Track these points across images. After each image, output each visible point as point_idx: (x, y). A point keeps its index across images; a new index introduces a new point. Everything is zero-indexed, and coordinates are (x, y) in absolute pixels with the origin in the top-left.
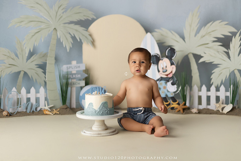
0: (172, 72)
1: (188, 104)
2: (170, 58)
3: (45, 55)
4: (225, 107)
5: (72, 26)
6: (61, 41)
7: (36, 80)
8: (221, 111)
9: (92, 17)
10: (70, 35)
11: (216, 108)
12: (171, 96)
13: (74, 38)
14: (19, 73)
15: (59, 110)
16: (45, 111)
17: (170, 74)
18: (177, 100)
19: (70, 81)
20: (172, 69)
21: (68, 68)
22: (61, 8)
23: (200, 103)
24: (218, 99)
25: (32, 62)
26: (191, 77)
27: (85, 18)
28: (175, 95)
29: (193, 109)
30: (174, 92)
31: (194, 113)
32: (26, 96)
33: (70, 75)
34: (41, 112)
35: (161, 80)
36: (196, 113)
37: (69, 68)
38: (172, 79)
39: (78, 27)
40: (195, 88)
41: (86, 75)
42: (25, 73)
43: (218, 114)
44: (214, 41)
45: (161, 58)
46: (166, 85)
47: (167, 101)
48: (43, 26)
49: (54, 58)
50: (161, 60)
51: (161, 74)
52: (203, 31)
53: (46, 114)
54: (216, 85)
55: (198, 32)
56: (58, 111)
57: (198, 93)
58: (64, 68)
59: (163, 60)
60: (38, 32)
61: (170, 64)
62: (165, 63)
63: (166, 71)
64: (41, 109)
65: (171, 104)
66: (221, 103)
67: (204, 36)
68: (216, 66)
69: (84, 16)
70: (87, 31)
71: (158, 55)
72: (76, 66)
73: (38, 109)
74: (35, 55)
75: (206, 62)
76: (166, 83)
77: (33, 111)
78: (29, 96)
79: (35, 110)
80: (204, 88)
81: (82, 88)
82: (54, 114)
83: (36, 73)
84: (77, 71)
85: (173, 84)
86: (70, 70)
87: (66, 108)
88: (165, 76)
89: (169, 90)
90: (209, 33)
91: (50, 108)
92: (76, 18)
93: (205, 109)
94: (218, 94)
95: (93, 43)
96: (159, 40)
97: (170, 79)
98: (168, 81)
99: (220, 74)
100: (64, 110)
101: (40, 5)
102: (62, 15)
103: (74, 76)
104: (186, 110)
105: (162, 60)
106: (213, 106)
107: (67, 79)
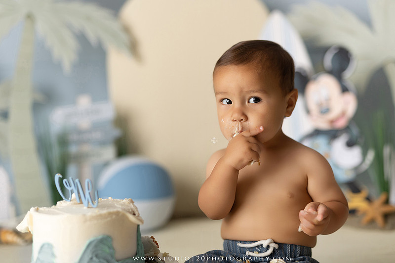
0: (343, 114)
2: (338, 73)
17: (339, 118)
19: (73, 149)
20: (345, 105)
41: (116, 133)
45: (311, 75)
85: (350, 144)
89: (340, 163)
107: (65, 143)
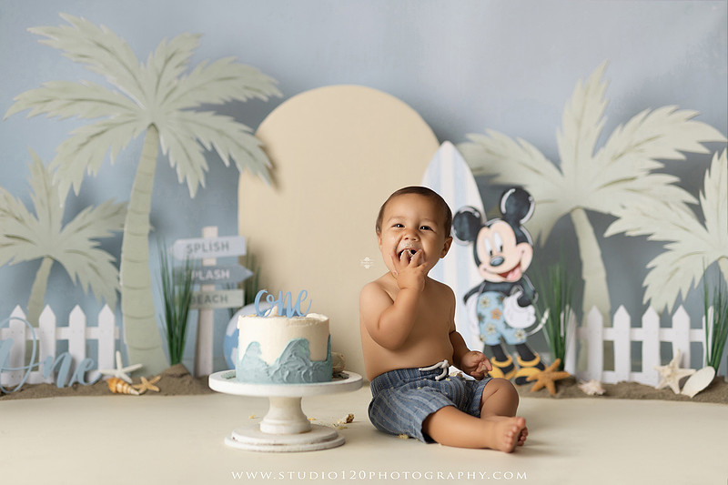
0: (519, 265)
1: (570, 368)
2: (514, 220)
3: (120, 211)
4: (689, 377)
5: (208, 117)
6: (172, 165)
7: (90, 287)
8: (677, 391)
9: (269, 95)
10: (198, 147)
11: (662, 381)
12: (518, 340)
13: (211, 156)
14: (37, 263)
15: (160, 380)
16: (115, 382)
17: (513, 270)
18: (536, 354)
19: (196, 289)
20: (520, 256)
21: (191, 250)
22: (175, 61)
23: (609, 364)
24: (666, 352)
25: (80, 229)
26: (581, 284)
27: (250, 94)
28: (528, 338)
29: (587, 382)
30: (528, 330)
31: (590, 396)
32: (57, 333)
33: (197, 270)
34: (101, 387)
35: (484, 291)
36: (596, 395)
37: (193, 247)
38: (520, 287)
39: (225, 123)
40: (594, 317)
41: (249, 273)
42: (57, 267)
43: (666, 399)
44: (654, 172)
45: (484, 220)
46: (500, 307)
47: (503, 359)
48: (115, 115)
49: (146, 218)
50: (484, 226)
51: (485, 270)
52: (619, 139)
53: (117, 393)
54: (662, 307)
55: (602, 140)
56: (155, 384)
57: (603, 334)
58: (179, 250)
59: (493, 227)
60: (98, 134)
61: (513, 240)
62: (497, 235)
63: (503, 261)
64: (102, 375)
65: (517, 367)
66: (677, 366)
67: (621, 155)
68: (660, 247)
69: (247, 88)
70: (253, 134)
71: (476, 210)
72: (216, 244)
73: (94, 377)
74: (89, 209)
75: (628, 234)
76: (501, 300)
77: (76, 383)
78: (65, 333)
79: (81, 380)
80: (622, 316)
81: (232, 312)
82: (141, 391)
83: (91, 265)
84: (218, 259)
85: (523, 303)
86: (197, 255)
87: (182, 376)
88: (499, 279)
89: (510, 323)
90: (638, 145)
91: (132, 374)
92: (219, 95)
93: (624, 382)
94: (668, 335)
95: (272, 172)
96: (480, 169)
97: (515, 288)
98: (508, 294)
99: (672, 274)
100: (174, 379)
101: (107, 50)
102: (175, 82)
103: (209, 275)
104: (565, 385)
105: (489, 227)
106: (652, 373)
107: (188, 283)
